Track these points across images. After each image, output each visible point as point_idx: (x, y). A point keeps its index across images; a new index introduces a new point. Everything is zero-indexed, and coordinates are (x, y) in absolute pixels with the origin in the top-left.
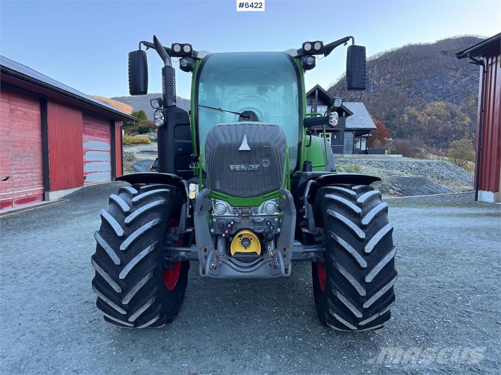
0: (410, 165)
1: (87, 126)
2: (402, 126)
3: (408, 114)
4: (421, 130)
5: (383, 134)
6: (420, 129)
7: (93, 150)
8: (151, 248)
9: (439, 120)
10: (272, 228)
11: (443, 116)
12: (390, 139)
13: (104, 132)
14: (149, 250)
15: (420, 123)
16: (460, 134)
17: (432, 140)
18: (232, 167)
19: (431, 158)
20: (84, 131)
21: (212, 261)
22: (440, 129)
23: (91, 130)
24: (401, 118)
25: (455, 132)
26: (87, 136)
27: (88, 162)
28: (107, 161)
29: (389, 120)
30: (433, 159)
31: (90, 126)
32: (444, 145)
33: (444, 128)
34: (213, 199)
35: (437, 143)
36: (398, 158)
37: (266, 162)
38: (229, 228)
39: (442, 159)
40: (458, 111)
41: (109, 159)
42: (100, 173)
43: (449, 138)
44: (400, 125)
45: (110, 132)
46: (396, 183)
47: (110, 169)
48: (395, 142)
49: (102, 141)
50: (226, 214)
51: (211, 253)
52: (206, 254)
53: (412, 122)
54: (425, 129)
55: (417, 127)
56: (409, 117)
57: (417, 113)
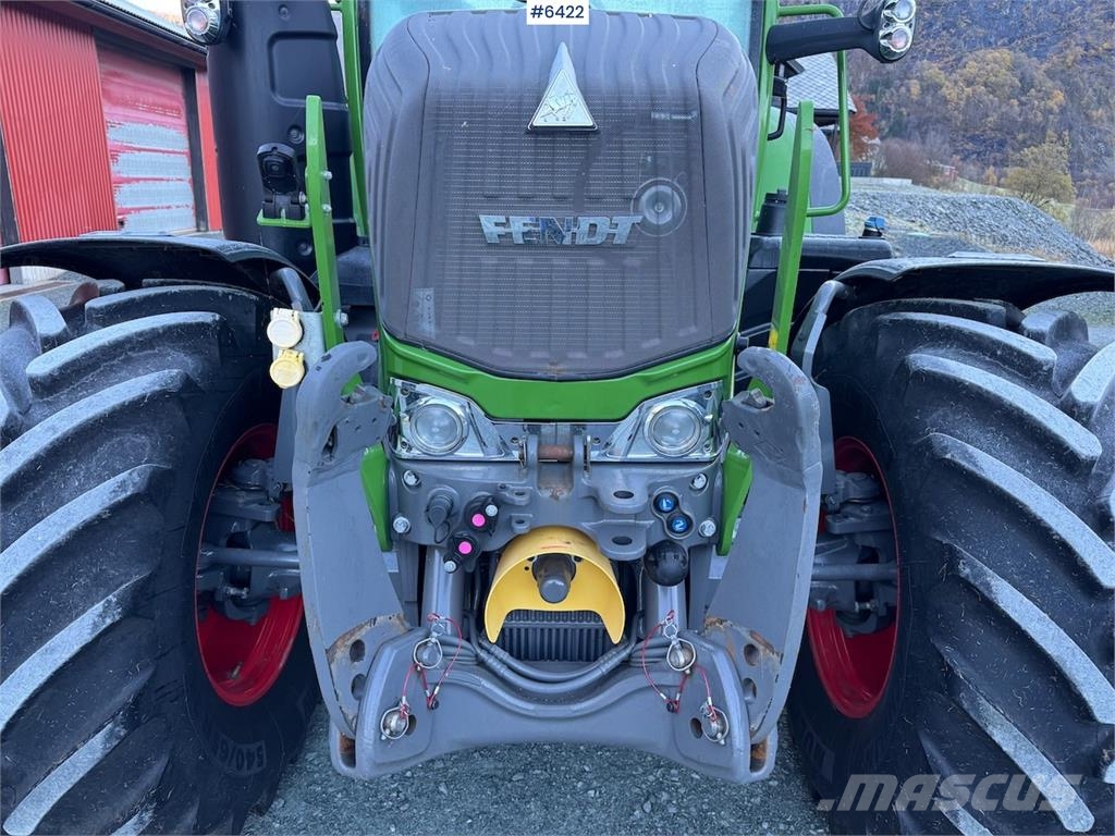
0: (931, 206)
1: (117, 80)
2: (903, 109)
3: (921, 79)
4: (947, 120)
5: (860, 126)
6: (945, 118)
7: (140, 150)
8: (102, 616)
9: (991, 96)
10: (679, 526)
11: (1003, 86)
12: (874, 142)
13: (167, 102)
14: (95, 625)
15: (946, 101)
16: (1037, 134)
17: (970, 146)
18: (489, 224)
19: (966, 189)
20: (107, 94)
21: (390, 704)
22: (990, 119)
23: (128, 94)
24: (903, 89)
25: (1025, 126)
26: (120, 110)
27: (129, 181)
28: (180, 180)
29: (875, 93)
30: (969, 191)
31: (124, 81)
32: (995, 158)
33: (1002, 117)
34: (399, 382)
35: (979, 154)
36: (900, 187)
37: (657, 199)
38: (475, 529)
39: (992, 192)
40: (1039, 75)
41: (186, 174)
42: (166, 210)
43: (1010, 141)
44: (899, 105)
45: (183, 101)
46: (898, 250)
47: (191, 202)
48: (888, 148)
49: (161, 124)
50: (462, 454)
51: (388, 658)
52: (360, 667)
53: (929, 98)
54: (956, 118)
55: (937, 113)
56: (922, 87)
57: (941, 77)
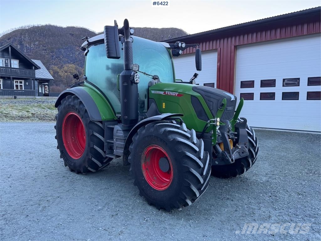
3: (53, 70)
6: (61, 81)
9: (72, 75)
15: (61, 76)
53: (56, 75)
54: (65, 81)
55: (59, 79)
56: (53, 72)
57: (58, 70)
